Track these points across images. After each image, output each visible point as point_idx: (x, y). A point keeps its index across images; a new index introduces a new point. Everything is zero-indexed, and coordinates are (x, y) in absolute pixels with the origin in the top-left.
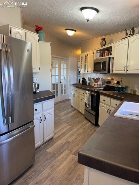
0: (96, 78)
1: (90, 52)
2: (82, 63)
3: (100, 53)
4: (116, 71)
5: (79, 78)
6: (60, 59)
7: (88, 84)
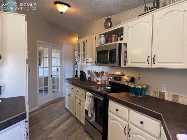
0: (99, 72)
1: (89, 38)
2: (79, 52)
3: (105, 38)
4: (131, 63)
5: (76, 69)
6: (50, 46)
7: (87, 79)
